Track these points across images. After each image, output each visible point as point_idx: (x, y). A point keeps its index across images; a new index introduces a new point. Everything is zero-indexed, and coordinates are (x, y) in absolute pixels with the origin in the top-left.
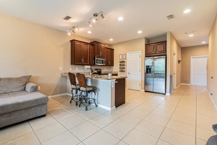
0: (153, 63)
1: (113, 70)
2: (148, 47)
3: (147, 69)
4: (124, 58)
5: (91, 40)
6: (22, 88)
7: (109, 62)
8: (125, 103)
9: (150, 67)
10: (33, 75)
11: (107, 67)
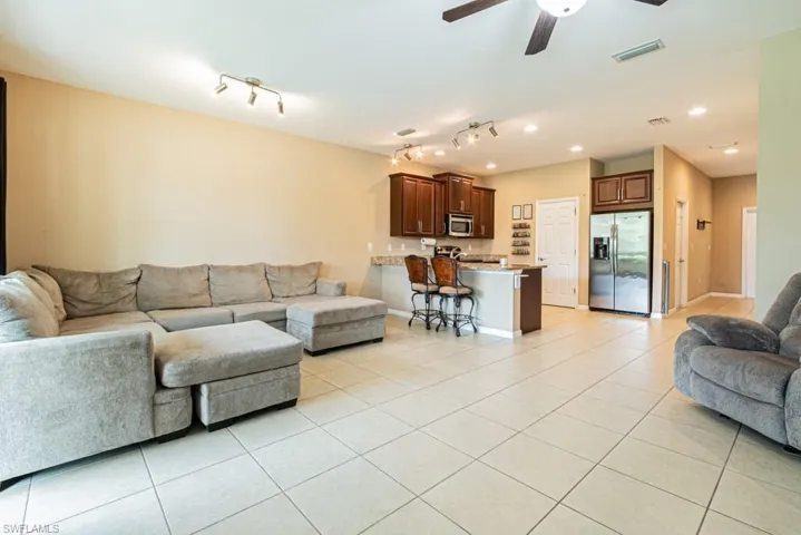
0: (614, 229)
1: (491, 249)
2: (601, 185)
3: (597, 248)
4: (528, 215)
5: (437, 168)
6: (311, 289)
7: (483, 228)
8: (539, 328)
9: (605, 243)
10: (324, 261)
11: (477, 242)
